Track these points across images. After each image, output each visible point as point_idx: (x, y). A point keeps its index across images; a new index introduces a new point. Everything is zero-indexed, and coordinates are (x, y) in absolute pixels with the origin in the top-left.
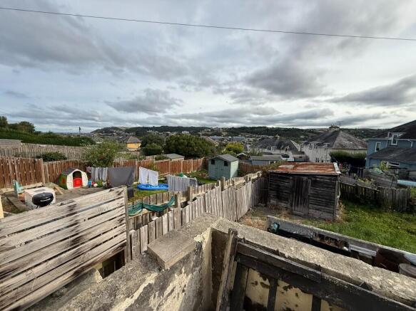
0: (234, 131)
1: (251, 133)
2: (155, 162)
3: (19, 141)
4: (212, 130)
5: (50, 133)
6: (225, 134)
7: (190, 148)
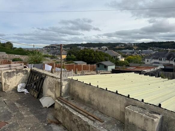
0: (143, 45)
1: (160, 47)
2: (65, 64)
3: (5, 53)
4: (125, 45)
5: (20, 48)
6: (135, 48)
7: (91, 58)
